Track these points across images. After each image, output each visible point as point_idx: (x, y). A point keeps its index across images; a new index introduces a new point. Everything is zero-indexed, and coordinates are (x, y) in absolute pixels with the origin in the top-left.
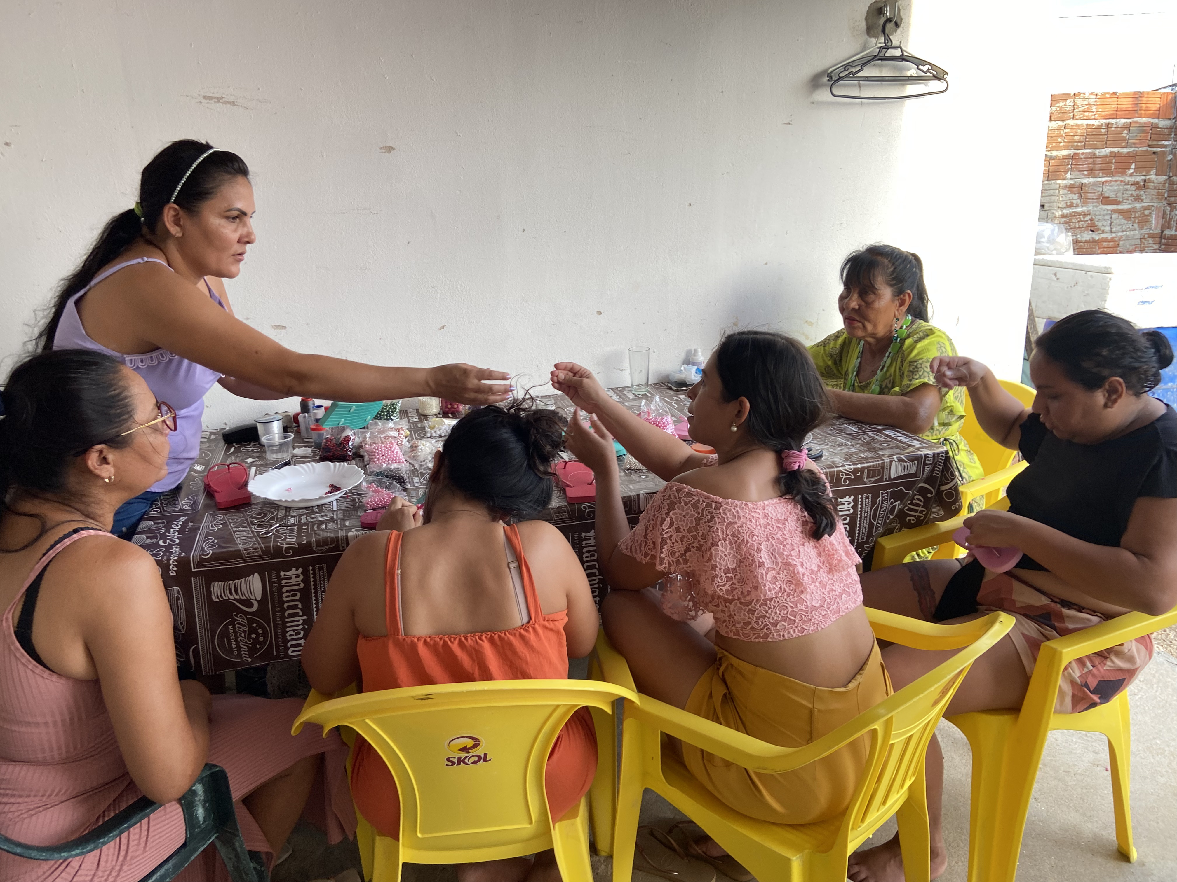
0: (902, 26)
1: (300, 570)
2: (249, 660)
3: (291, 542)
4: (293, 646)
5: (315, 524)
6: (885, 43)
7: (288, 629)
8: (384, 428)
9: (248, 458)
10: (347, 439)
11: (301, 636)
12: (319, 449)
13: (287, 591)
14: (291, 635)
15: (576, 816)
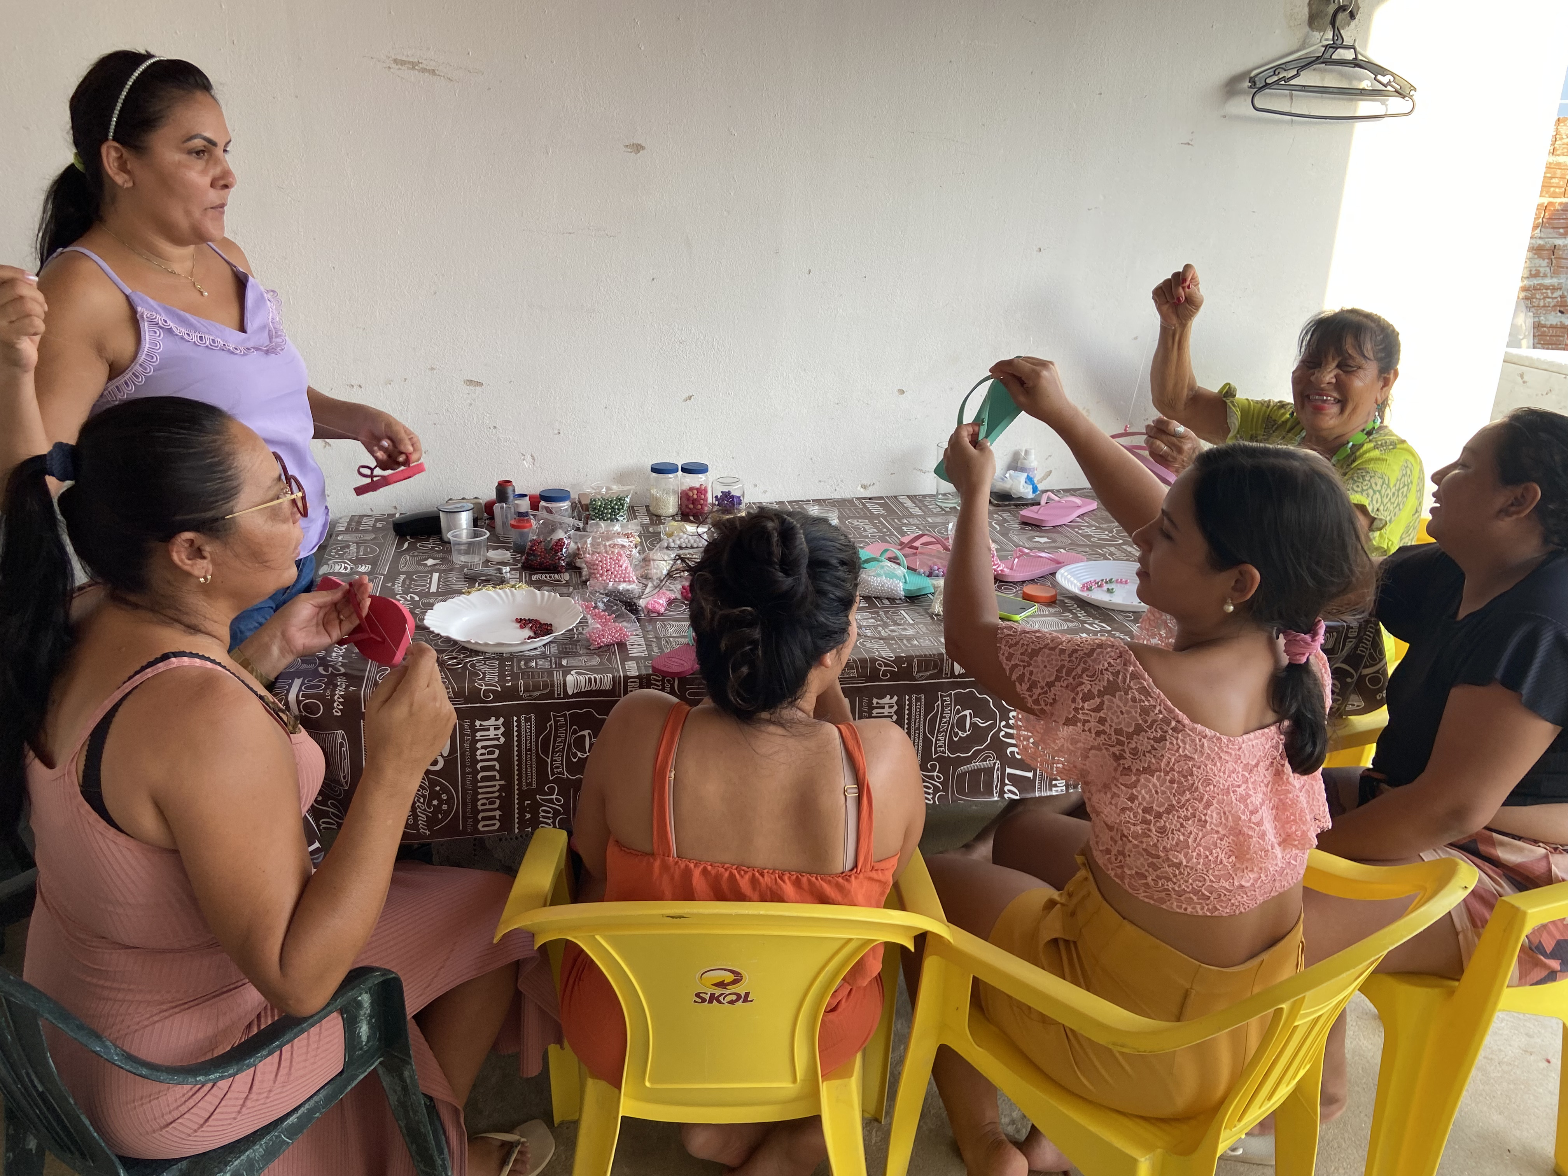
0: (1357, 17)
1: (502, 720)
2: (428, 833)
3: (490, 682)
4: (484, 819)
5: (521, 660)
6: (1333, 40)
7: (480, 797)
8: (608, 532)
9: (427, 559)
10: (560, 544)
11: (496, 806)
12: (522, 553)
13: (482, 747)
14: (483, 804)
15: (851, 1076)
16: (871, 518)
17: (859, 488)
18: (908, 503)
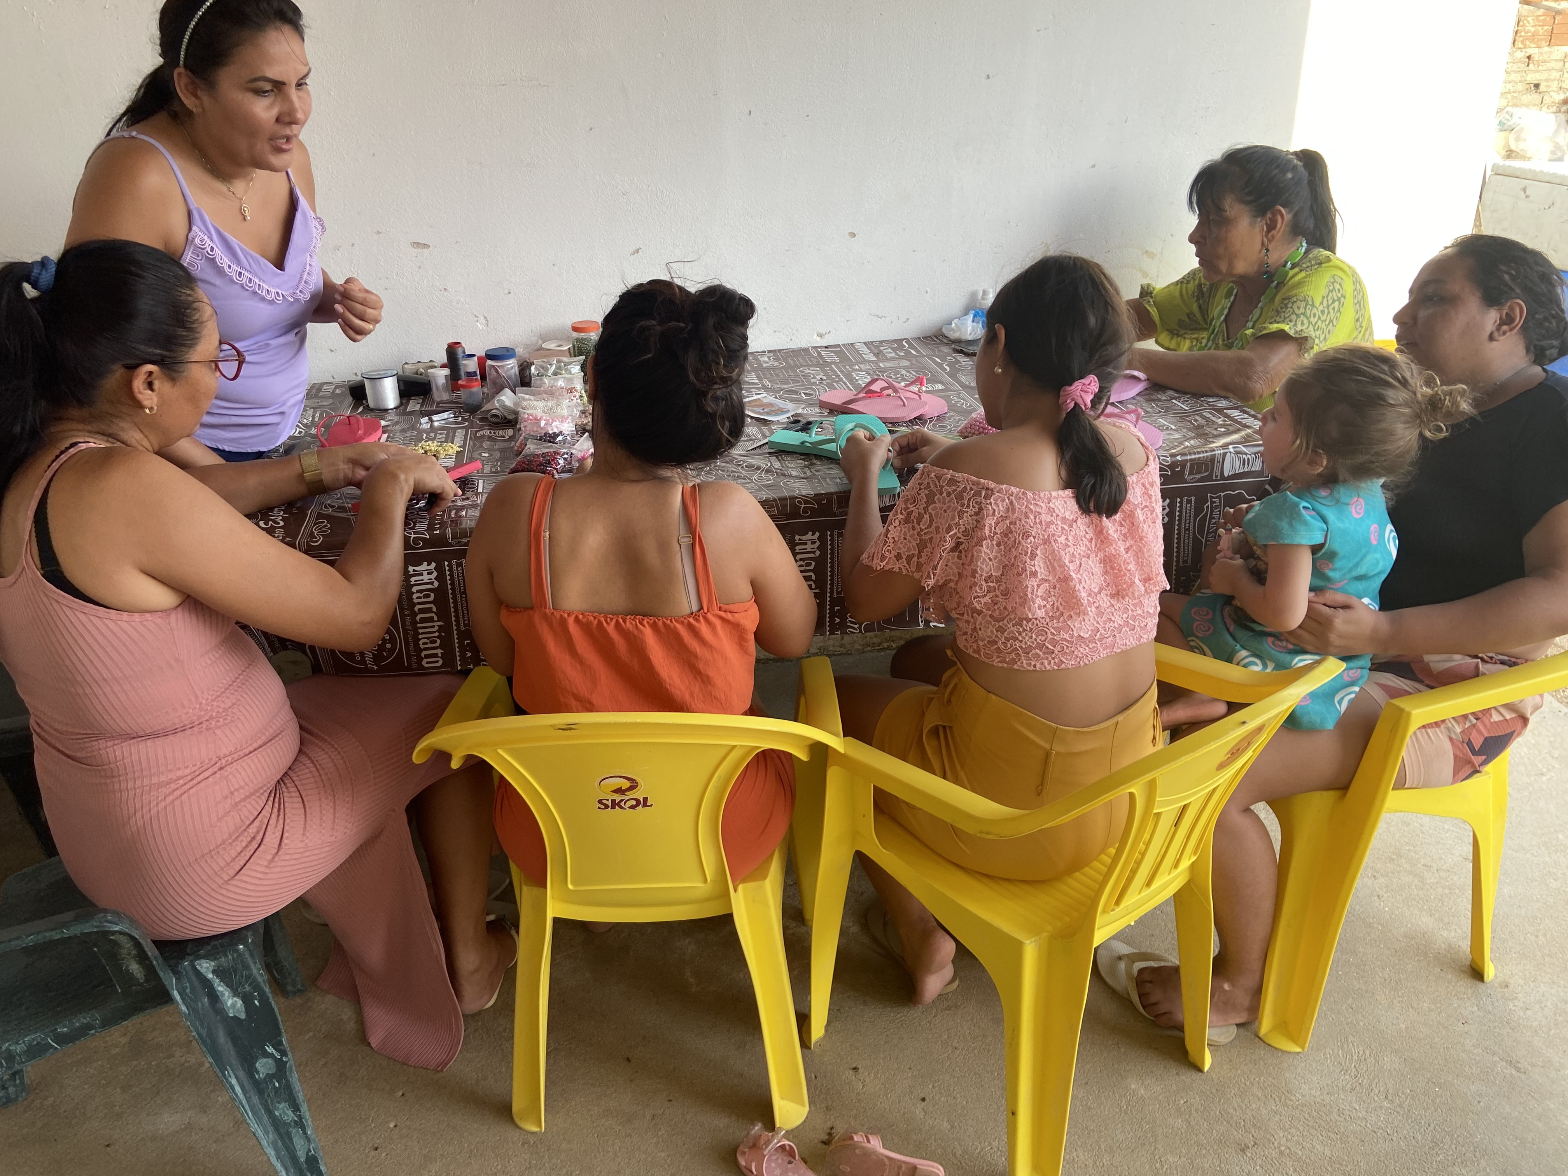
1: (433, 565)
2: (375, 667)
3: (420, 530)
4: (427, 656)
5: (452, 510)
7: (421, 636)
11: (437, 645)
13: (418, 591)
14: (425, 644)
15: (765, 877)
16: (823, 365)
17: (815, 336)
18: (864, 349)
